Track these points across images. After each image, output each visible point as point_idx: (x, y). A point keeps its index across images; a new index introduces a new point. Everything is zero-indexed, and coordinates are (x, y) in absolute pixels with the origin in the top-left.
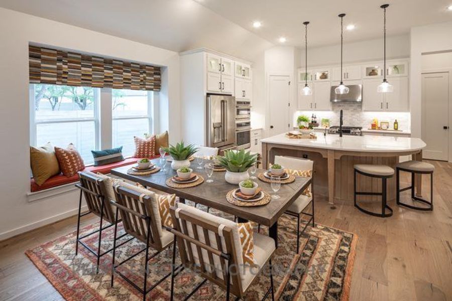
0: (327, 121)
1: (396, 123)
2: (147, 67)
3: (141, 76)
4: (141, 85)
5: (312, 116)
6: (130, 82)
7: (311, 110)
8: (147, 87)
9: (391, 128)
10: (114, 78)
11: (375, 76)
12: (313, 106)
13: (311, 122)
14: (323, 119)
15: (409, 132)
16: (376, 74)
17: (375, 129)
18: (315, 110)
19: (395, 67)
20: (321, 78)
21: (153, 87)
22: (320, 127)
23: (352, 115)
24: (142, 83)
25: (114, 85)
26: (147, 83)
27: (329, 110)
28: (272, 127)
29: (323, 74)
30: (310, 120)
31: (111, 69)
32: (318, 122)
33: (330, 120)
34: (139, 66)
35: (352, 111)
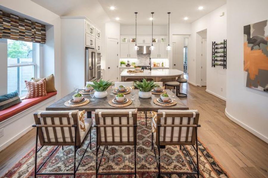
0: (134, 63)
1: (163, 63)
2: (36, 24)
3: (32, 30)
4: (32, 38)
5: (127, 61)
6: (24, 35)
7: (127, 58)
8: (36, 39)
9: (161, 66)
10: (11, 30)
11: (155, 43)
12: (129, 56)
13: (127, 64)
14: (133, 63)
15: (168, 67)
16: (155, 42)
17: (155, 66)
18: (130, 58)
19: (162, 39)
20: (132, 41)
21: (40, 40)
22: (131, 67)
23: (145, 60)
24: (33, 37)
25: (11, 36)
26: (36, 37)
27: (136, 58)
28: (109, 68)
29: (133, 39)
30: (126, 63)
31: (9, 22)
32: (130, 64)
33: (136, 63)
34: (31, 22)
35: (145, 58)
